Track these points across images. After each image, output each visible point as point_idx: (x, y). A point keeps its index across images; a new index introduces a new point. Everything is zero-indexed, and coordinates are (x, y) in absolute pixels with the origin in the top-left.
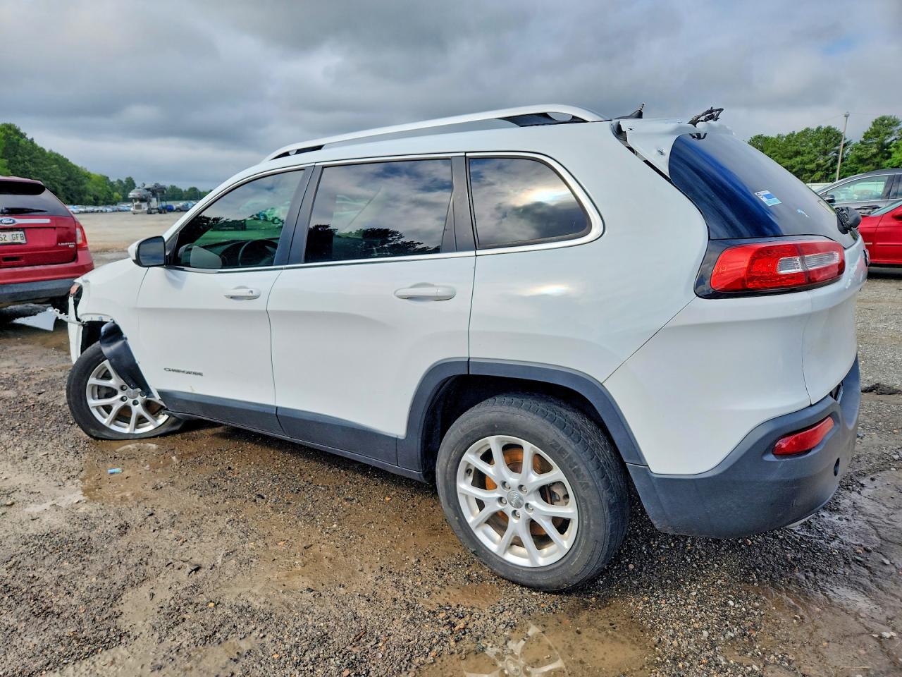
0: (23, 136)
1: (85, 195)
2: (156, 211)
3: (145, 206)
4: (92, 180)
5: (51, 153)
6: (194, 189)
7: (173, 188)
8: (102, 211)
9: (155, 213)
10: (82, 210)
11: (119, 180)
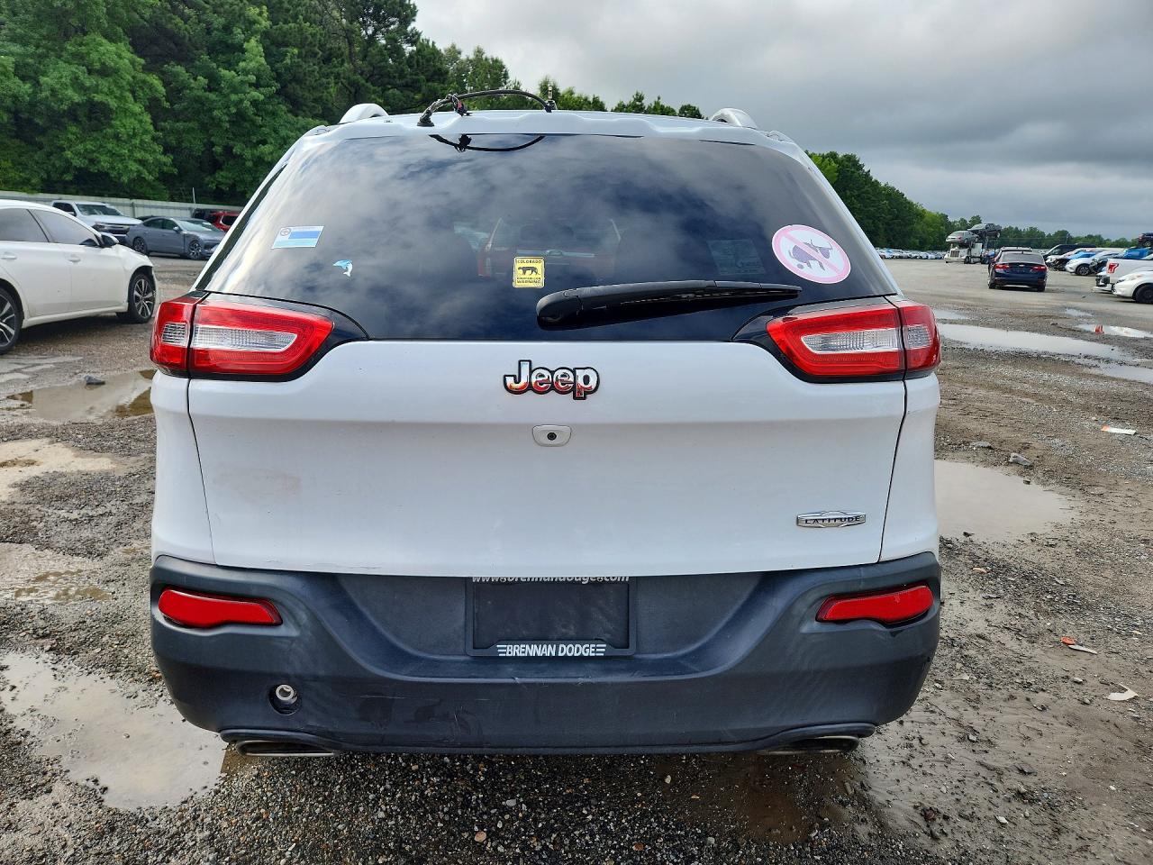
0: (860, 167)
1: (909, 238)
2: (977, 260)
3: (963, 253)
4: (924, 220)
5: (886, 187)
6: (1064, 233)
7: (1033, 230)
8: (921, 258)
9: (975, 263)
10: (897, 254)
11: (962, 219)
